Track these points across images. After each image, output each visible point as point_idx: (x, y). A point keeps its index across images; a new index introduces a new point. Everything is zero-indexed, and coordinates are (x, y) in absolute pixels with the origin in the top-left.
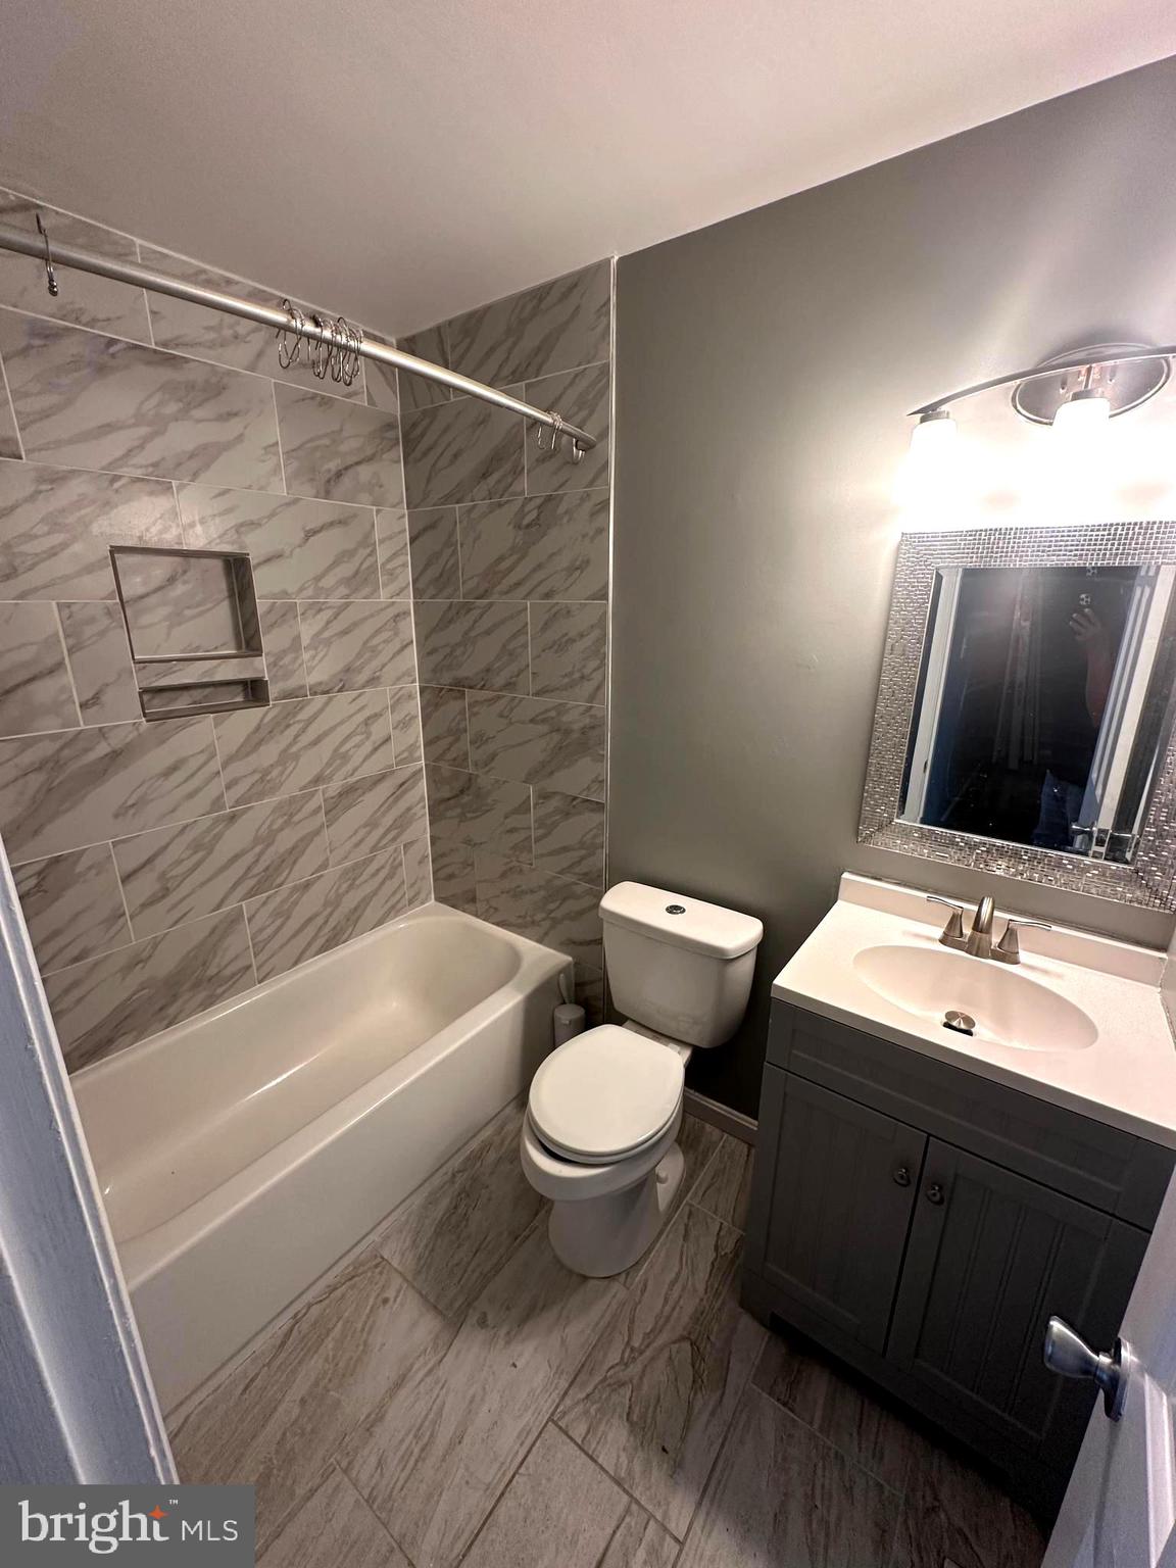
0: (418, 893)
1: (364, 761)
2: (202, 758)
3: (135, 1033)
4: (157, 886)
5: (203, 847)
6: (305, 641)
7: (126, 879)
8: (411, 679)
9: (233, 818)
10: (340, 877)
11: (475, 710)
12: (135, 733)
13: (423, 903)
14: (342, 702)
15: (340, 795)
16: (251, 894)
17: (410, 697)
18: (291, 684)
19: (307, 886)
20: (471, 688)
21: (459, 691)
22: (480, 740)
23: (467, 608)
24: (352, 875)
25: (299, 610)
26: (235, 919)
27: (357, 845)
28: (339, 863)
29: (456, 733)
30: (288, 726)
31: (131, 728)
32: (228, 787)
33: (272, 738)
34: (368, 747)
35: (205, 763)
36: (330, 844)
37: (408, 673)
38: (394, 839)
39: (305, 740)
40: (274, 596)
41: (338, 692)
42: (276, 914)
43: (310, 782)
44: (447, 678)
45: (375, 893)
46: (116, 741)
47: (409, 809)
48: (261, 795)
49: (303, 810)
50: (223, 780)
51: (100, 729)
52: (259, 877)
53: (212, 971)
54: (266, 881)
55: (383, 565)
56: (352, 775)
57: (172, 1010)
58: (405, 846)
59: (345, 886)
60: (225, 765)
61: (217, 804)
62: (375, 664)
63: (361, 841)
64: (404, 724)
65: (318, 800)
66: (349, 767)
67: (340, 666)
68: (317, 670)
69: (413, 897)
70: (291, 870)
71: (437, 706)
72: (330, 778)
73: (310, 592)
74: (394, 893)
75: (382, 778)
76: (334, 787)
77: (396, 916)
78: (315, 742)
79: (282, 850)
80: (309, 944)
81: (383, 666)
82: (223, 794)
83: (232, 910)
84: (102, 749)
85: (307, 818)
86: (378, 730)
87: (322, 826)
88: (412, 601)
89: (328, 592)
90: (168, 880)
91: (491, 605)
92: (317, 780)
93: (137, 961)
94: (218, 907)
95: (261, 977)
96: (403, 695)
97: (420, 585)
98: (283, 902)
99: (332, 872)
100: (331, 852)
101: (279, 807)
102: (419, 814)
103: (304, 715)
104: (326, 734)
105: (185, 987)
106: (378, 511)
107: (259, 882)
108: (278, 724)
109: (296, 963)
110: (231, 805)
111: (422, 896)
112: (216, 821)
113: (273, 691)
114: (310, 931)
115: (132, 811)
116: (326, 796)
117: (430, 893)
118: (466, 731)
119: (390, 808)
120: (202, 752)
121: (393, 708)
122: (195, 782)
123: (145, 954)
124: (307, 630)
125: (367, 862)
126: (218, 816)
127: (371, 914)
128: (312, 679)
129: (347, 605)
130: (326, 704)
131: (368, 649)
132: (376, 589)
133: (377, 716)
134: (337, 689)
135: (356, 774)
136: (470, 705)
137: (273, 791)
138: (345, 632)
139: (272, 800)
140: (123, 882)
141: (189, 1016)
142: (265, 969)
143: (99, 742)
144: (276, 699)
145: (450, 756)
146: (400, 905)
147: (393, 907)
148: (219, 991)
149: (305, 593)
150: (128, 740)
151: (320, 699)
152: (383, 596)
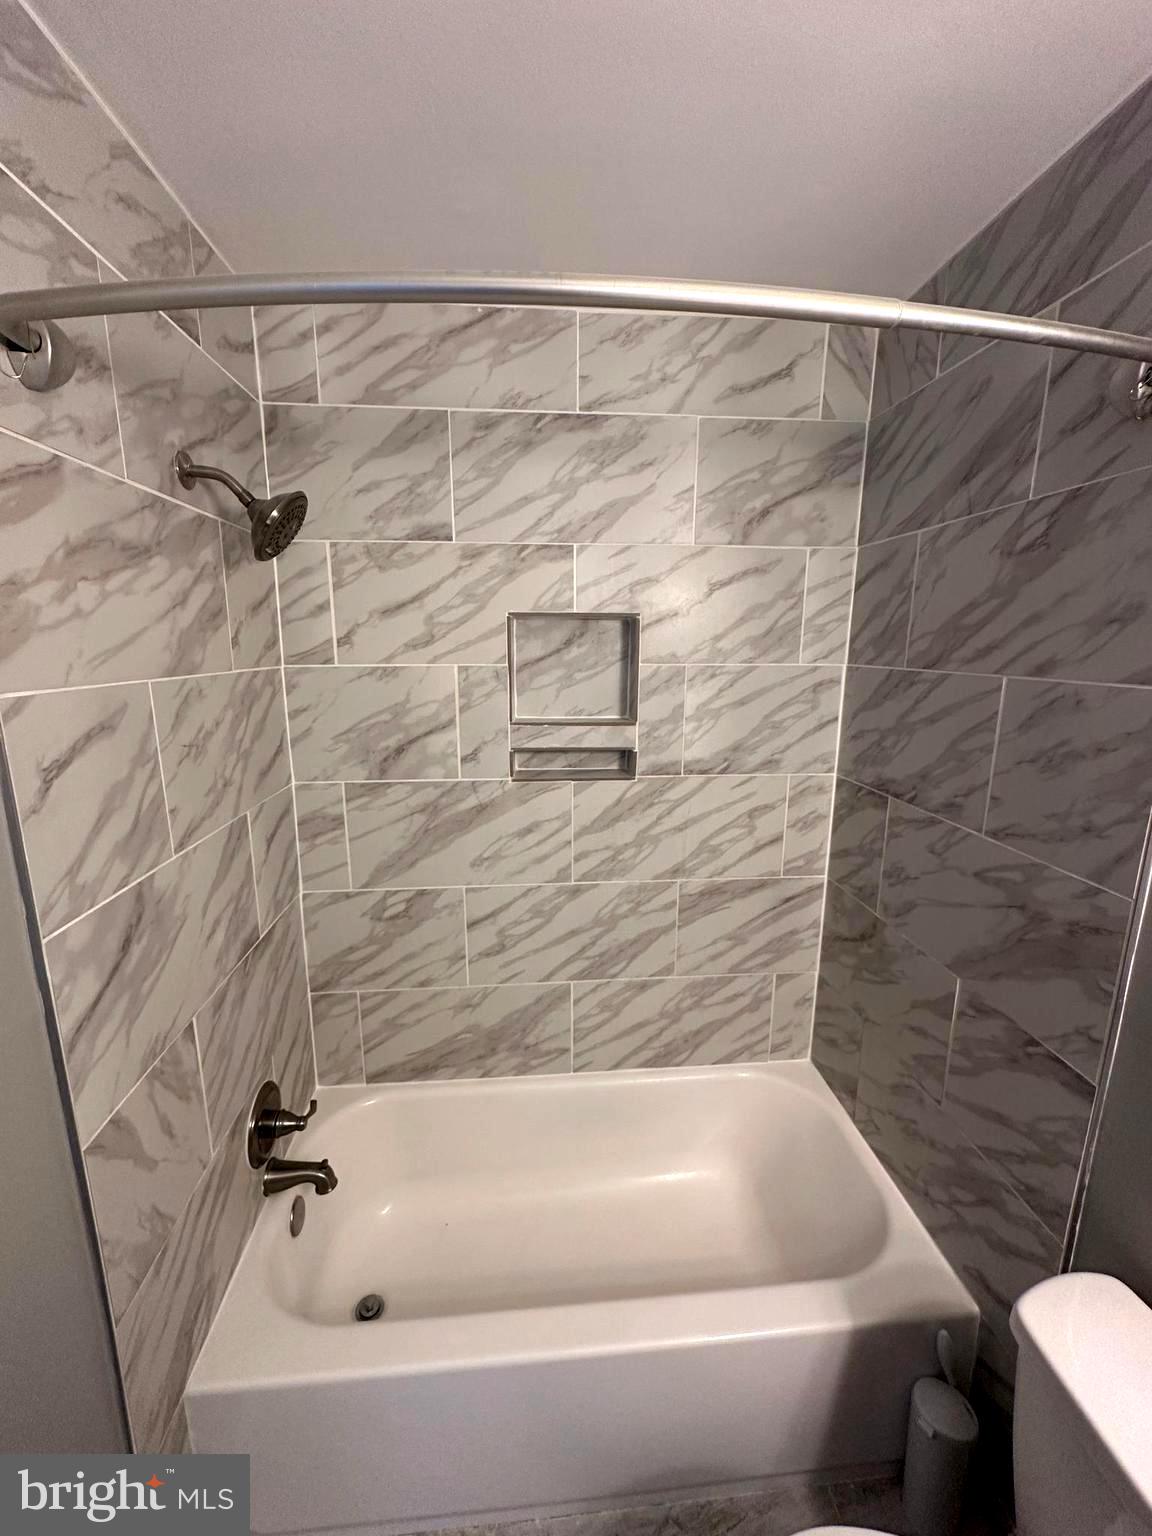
0: (788, 1042)
1: (741, 859)
2: (556, 825)
3: (454, 1070)
4: (495, 940)
5: (543, 914)
6: (688, 711)
7: (472, 925)
8: (826, 767)
9: (576, 891)
10: (684, 990)
11: (897, 829)
12: (500, 791)
13: (792, 1057)
14: (723, 787)
15: (702, 894)
16: (582, 975)
17: (821, 789)
18: (664, 758)
19: (643, 987)
20: (897, 796)
21: (881, 796)
22: (895, 875)
23: (909, 680)
24: (700, 993)
25: (688, 675)
26: (562, 995)
27: (714, 958)
28: (687, 973)
29: (870, 854)
30: (651, 805)
31: (498, 785)
32: (577, 860)
33: (632, 815)
34: (747, 845)
35: (557, 831)
36: (679, 948)
37: (824, 759)
38: (766, 964)
39: (669, 823)
40: (661, 660)
41: (719, 773)
42: (604, 1006)
43: (666, 872)
44: (869, 775)
45: (728, 1021)
46: (483, 796)
47: (793, 933)
48: (610, 875)
49: (653, 902)
50: (572, 851)
51: (473, 783)
52: (591, 961)
53: (530, 1040)
54: (598, 968)
55: (809, 620)
56: (721, 873)
57: (490, 1062)
58: (780, 977)
59: (688, 1002)
60: (578, 835)
61: (563, 874)
62: (780, 742)
63: (720, 954)
64: (805, 824)
65: (673, 894)
66: (720, 863)
67: (729, 743)
68: (696, 744)
69: (781, 1045)
70: (628, 964)
71: (852, 809)
72: (691, 872)
73: (704, 654)
74: (752, 1031)
75: (762, 885)
76: (697, 882)
77: (750, 1060)
78: (680, 829)
79: (622, 939)
80: (635, 1052)
81: (788, 747)
82: (570, 865)
83: (561, 986)
84: (472, 801)
85: (656, 911)
86: (765, 827)
87: (672, 926)
88: (845, 667)
89: (726, 656)
90: (506, 937)
91: (944, 678)
92: (676, 872)
93: (467, 1005)
94: (548, 978)
95: (576, 1067)
96: (809, 787)
97: (859, 645)
98: (615, 995)
99: (675, 982)
100: (679, 957)
101: (628, 891)
102: (807, 943)
103: (673, 795)
104: (694, 821)
105: (504, 1045)
106: (813, 553)
107: (591, 966)
108: (640, 801)
109: (616, 1066)
110: (577, 878)
111: (795, 1047)
112: (559, 892)
113: (641, 764)
114: (638, 1039)
115: (486, 864)
116: (684, 891)
117: (806, 1048)
118: (880, 855)
119: (766, 924)
120: (557, 818)
121: (793, 801)
122: (546, 848)
123: (476, 1000)
124: (692, 699)
125: (723, 982)
126: (561, 887)
127: (719, 1043)
128: (687, 756)
129: (750, 670)
130: (702, 786)
131: (771, 725)
132: (793, 652)
133: (768, 808)
134: (718, 769)
135: (726, 873)
136: (891, 820)
137: (623, 872)
138: (742, 703)
139: (620, 883)
140: (468, 927)
141: (501, 1074)
142: (581, 1061)
143: (469, 795)
144: (643, 774)
145: (856, 881)
146: (757, 1049)
147: (748, 1047)
148: (534, 1063)
149: (697, 657)
150: (492, 797)
151: (695, 780)
152: (803, 659)
